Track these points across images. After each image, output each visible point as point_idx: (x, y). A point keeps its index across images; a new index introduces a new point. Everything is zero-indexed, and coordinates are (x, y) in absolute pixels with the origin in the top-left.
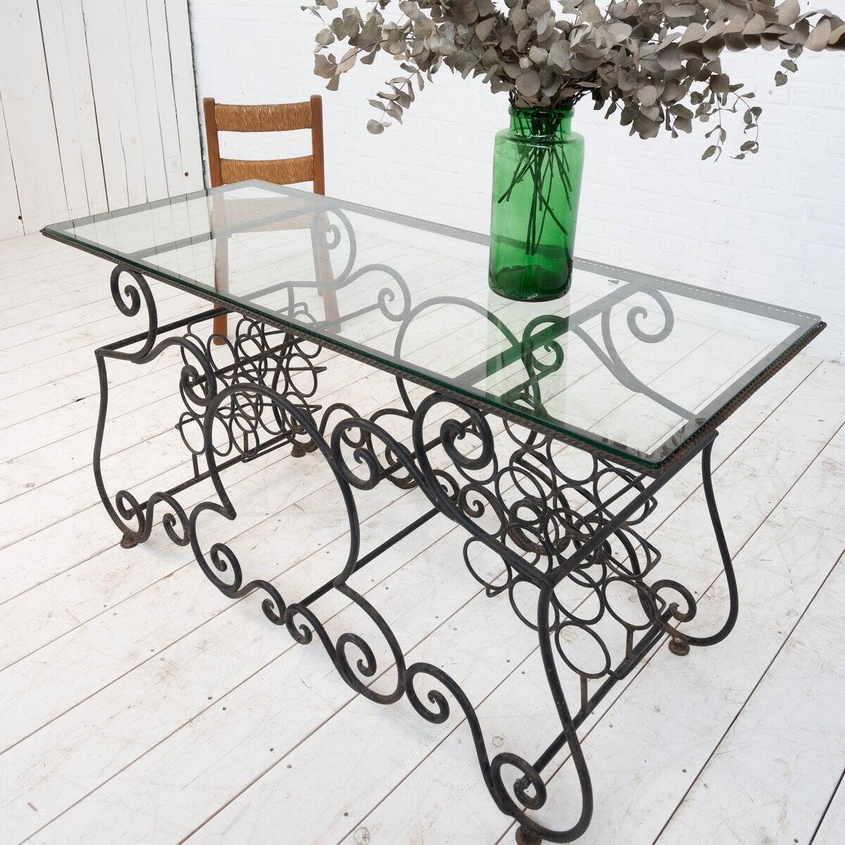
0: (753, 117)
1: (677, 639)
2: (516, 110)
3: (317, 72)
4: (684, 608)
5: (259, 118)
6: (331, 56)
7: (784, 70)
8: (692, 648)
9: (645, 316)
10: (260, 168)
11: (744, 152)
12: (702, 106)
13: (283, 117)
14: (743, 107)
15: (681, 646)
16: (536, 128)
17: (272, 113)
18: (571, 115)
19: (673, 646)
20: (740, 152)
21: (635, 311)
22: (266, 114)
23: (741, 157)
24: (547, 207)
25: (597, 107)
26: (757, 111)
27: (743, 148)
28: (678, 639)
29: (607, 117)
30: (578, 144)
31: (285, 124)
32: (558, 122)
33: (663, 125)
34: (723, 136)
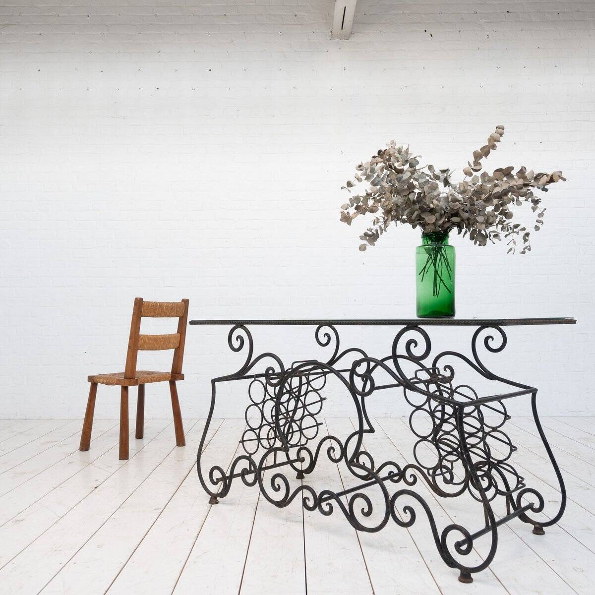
0: (527, 238)
1: (537, 525)
2: (425, 235)
3: (341, 220)
4: (537, 505)
6: (348, 213)
7: (538, 224)
9: (493, 340)
12: (503, 226)
14: (522, 234)
15: (540, 528)
18: (448, 237)
21: (488, 337)
23: (524, 252)
24: (441, 280)
25: (459, 233)
26: (527, 234)
27: (524, 249)
29: (464, 237)
33: (488, 239)
34: (515, 243)
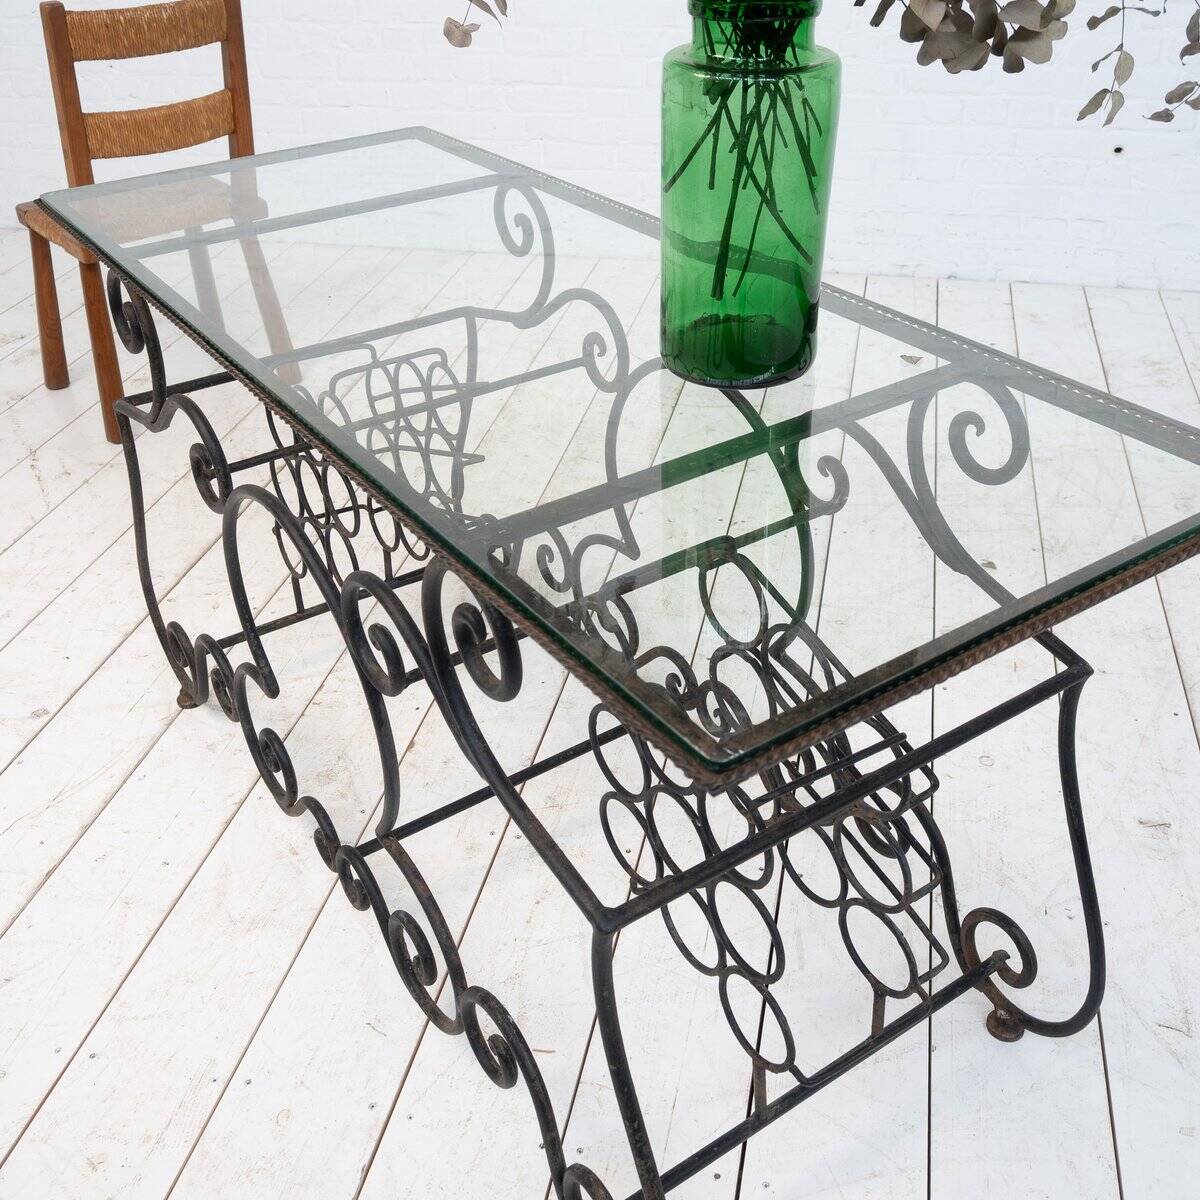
1: (1001, 1013)
5: (149, 29)
8: (1028, 1034)
9: (982, 430)
10: (155, 120)
11: (1171, 107)
13: (185, 24)
15: (1009, 1024)
16: (748, 40)
17: (169, 18)
19: (992, 1021)
20: (1162, 106)
21: (965, 420)
22: (159, 21)
23: (1165, 116)
27: (1171, 99)
28: (1003, 1012)
29: (874, 23)
30: (829, 72)
31: (188, 36)
32: (792, 30)
